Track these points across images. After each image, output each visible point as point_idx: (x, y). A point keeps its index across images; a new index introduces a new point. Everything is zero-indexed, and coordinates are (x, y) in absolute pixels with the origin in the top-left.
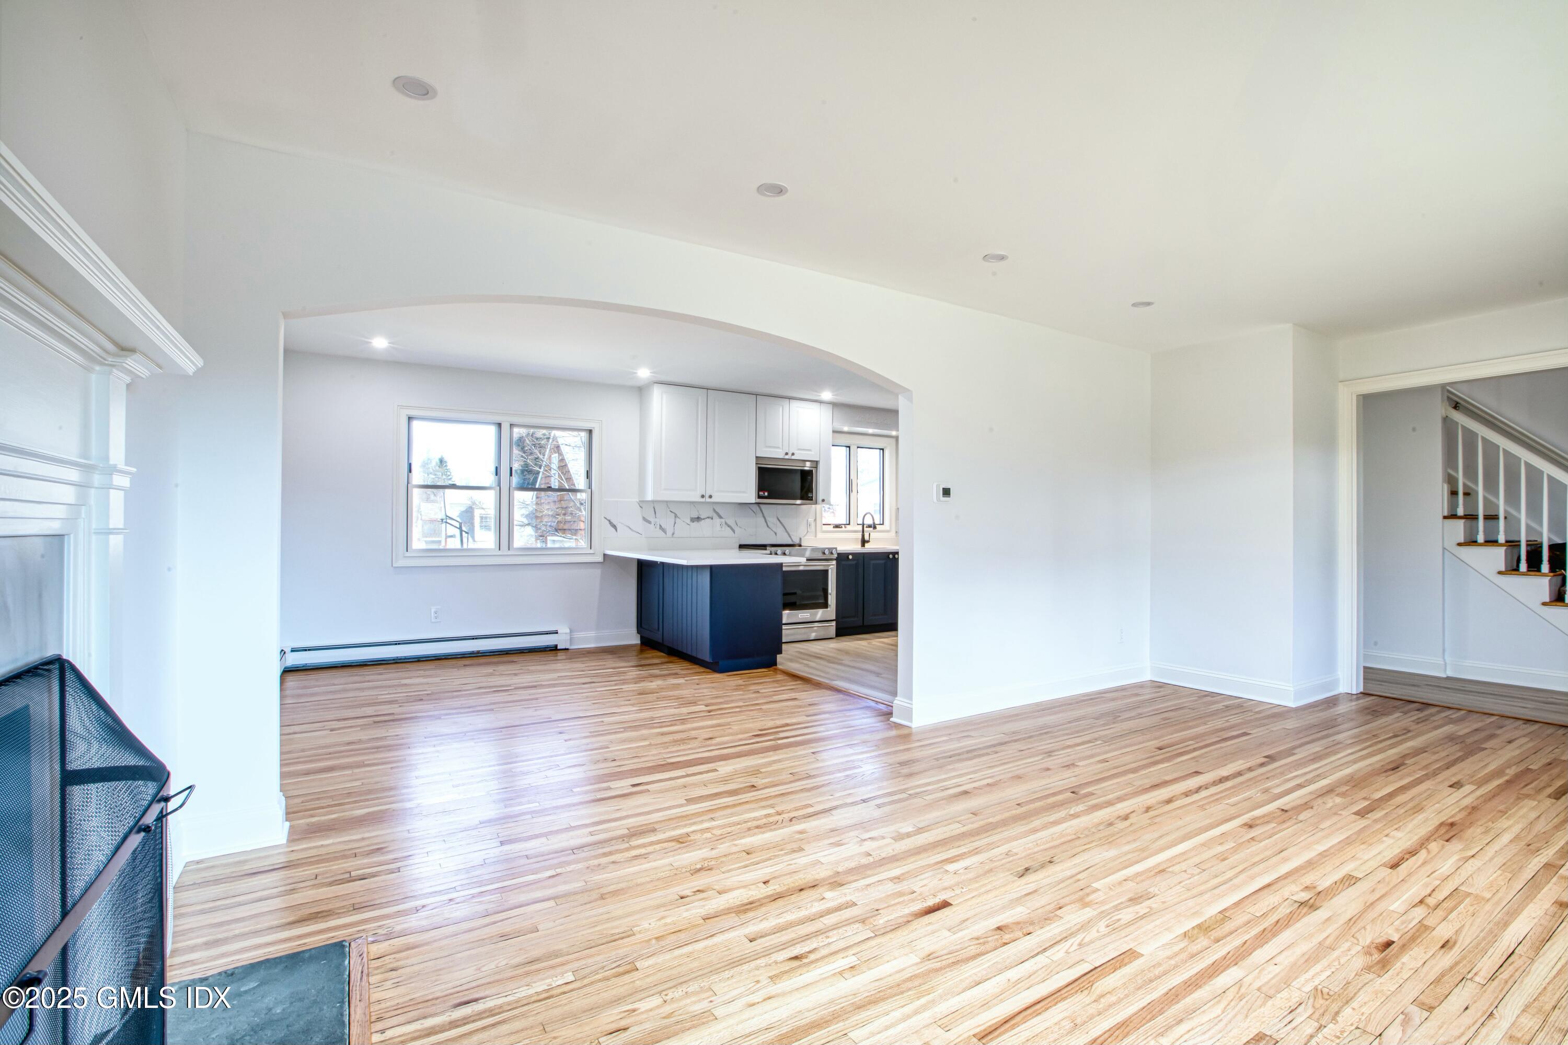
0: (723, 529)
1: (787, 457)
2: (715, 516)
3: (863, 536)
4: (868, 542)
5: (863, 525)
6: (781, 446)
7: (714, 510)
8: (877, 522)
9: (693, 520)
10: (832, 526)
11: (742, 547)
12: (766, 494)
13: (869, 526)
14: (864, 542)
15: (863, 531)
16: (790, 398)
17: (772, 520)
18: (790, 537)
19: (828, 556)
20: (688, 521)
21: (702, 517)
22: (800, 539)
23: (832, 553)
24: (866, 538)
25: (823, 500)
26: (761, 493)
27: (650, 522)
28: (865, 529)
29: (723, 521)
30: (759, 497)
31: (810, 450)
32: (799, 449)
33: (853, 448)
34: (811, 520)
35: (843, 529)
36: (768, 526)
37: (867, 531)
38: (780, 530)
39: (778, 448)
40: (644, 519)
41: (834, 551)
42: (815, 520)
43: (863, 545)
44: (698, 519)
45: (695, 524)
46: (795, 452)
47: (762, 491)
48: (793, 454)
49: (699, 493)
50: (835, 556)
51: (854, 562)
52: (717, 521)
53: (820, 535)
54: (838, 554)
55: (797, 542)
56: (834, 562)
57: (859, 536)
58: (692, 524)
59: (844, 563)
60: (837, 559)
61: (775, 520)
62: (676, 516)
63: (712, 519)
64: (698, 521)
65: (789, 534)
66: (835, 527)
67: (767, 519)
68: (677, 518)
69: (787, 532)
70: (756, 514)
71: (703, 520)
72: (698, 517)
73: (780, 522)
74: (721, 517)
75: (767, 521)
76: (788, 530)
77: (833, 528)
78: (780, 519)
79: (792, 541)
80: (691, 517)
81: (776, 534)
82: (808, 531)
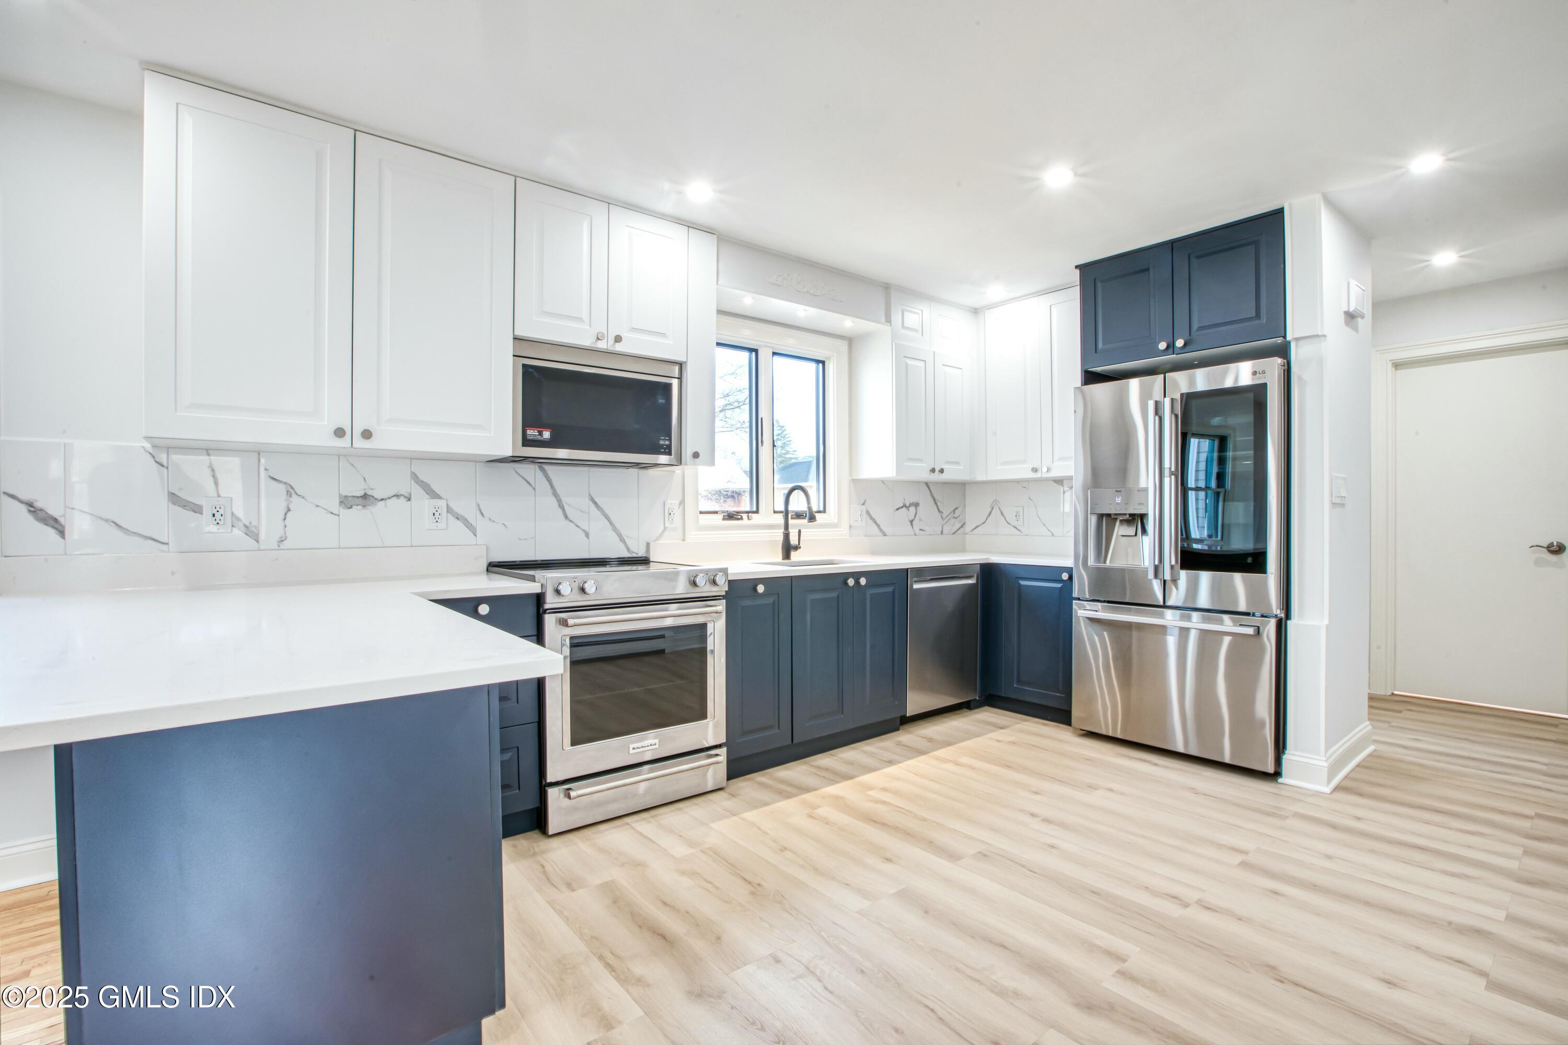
0: (442, 525)
1: (602, 345)
2: (417, 491)
3: (787, 536)
4: (796, 548)
5: (786, 513)
6: (585, 316)
7: (415, 477)
8: (815, 509)
9: (346, 502)
10: (720, 516)
11: (495, 567)
12: (547, 435)
13: (799, 516)
14: (788, 549)
15: (786, 527)
16: (609, 202)
17: (576, 502)
18: (623, 540)
19: (705, 589)
20: (334, 505)
21: (376, 494)
22: (648, 545)
23: (714, 582)
24: (793, 540)
25: (696, 455)
26: (532, 433)
28: (791, 522)
29: (442, 504)
30: (527, 442)
31: (663, 335)
32: (634, 330)
33: (764, 355)
34: (673, 503)
35: (745, 521)
36: (566, 517)
37: (795, 526)
38: (598, 526)
39: (580, 319)
40: (177, 500)
41: (721, 580)
42: (682, 503)
43: (787, 556)
44: (366, 499)
45: (357, 512)
46: (624, 335)
47: (533, 426)
48: (618, 339)
49: (328, 423)
50: (723, 588)
51: (770, 600)
52: (425, 504)
53: (693, 536)
54: (731, 583)
55: (641, 553)
56: (721, 606)
57: (779, 535)
58: (344, 512)
59: (747, 603)
60: (727, 596)
61: (585, 503)
62: (290, 491)
63: (409, 499)
64: (364, 506)
65: (620, 535)
66: (730, 516)
67: (565, 500)
68: (294, 495)
69: (615, 529)
70: (534, 489)
71: (382, 503)
72: (365, 496)
73: (597, 508)
74: (434, 495)
75: (565, 506)
76: (617, 526)
77: (724, 519)
78: (597, 500)
79: (628, 550)
80: (340, 495)
81: (587, 535)
82: (667, 527)
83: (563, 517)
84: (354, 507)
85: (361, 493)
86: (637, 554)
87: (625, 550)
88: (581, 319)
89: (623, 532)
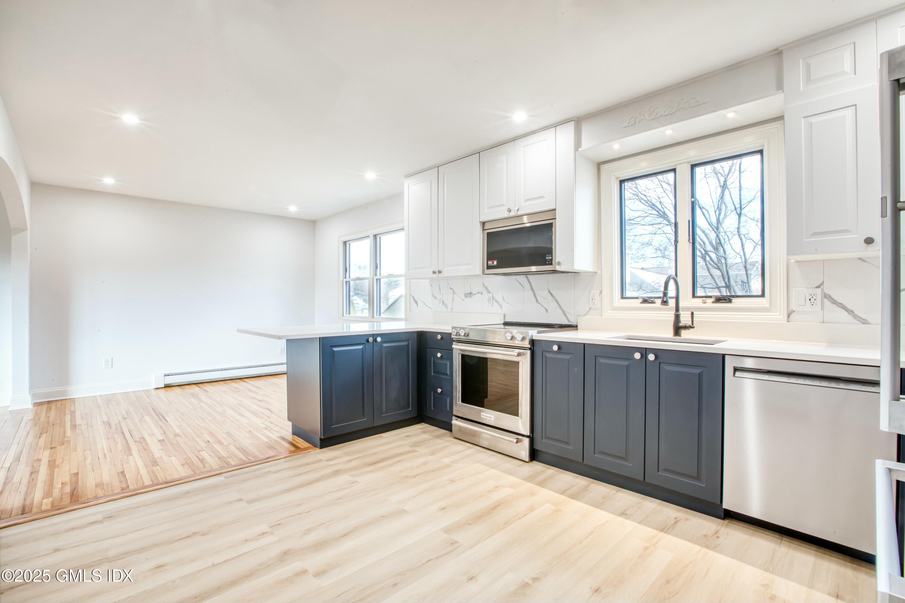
0: (491, 304)
1: (512, 214)
2: (485, 291)
3: (678, 316)
4: (689, 327)
7: (483, 285)
9: (466, 295)
10: (639, 301)
11: (507, 324)
12: (495, 263)
14: (679, 328)
15: (678, 309)
16: (515, 139)
17: (542, 294)
20: (463, 296)
21: (474, 292)
26: (490, 263)
27: (436, 298)
29: (491, 295)
30: (488, 267)
31: (542, 197)
32: (529, 199)
34: (595, 292)
35: (657, 304)
36: (537, 301)
38: (552, 306)
40: (433, 296)
42: (601, 292)
43: (677, 333)
44: (471, 295)
45: (468, 299)
46: (522, 205)
47: (492, 259)
48: (518, 209)
49: (433, 269)
52: (486, 295)
53: (608, 313)
58: (465, 299)
60: (531, 349)
61: (546, 293)
62: (454, 293)
63: (482, 294)
64: (470, 297)
65: (564, 312)
66: (645, 301)
67: (536, 292)
68: (455, 294)
69: (561, 308)
70: (524, 288)
71: (475, 295)
72: (470, 293)
73: (551, 296)
74: (489, 292)
75: (537, 295)
76: (562, 306)
77: (641, 303)
78: (552, 292)
79: (568, 320)
80: (465, 293)
81: (547, 311)
82: (591, 308)
83: (536, 301)
84: (468, 297)
85: (469, 292)
86: (573, 323)
87: (567, 320)
88: (503, 204)
89: (566, 310)
